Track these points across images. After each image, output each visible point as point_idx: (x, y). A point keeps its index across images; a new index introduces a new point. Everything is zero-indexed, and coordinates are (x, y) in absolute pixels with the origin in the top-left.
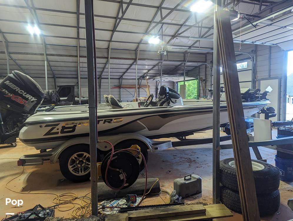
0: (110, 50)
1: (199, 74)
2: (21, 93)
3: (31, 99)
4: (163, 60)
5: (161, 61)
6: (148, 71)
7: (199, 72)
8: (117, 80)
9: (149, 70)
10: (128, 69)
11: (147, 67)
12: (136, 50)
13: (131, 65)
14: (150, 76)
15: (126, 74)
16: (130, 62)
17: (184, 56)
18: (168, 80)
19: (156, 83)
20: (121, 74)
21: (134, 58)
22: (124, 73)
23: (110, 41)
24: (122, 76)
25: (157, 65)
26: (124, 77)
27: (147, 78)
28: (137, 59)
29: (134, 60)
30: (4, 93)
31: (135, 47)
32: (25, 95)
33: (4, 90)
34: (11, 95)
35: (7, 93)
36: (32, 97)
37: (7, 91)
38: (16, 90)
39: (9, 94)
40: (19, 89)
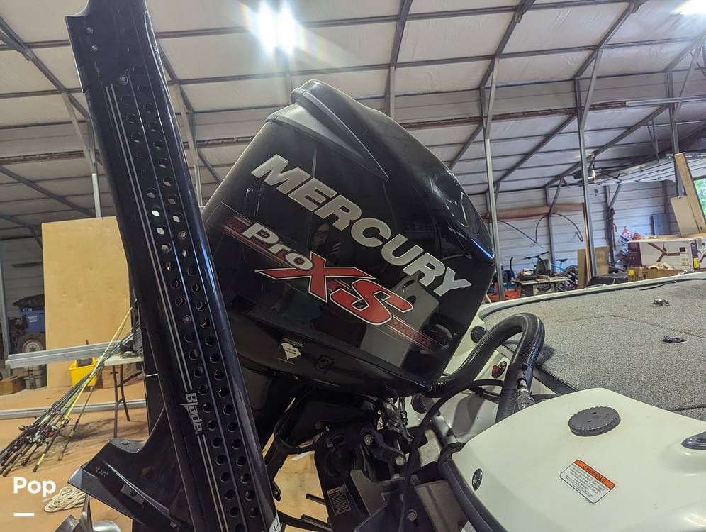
2: (373, 243)
3: (439, 281)
6: (596, 153)
9: (599, 149)
10: (528, 155)
12: (576, 81)
13: (548, 137)
15: (515, 174)
16: (553, 123)
22: (511, 170)
23: (497, 55)
24: (497, 183)
25: (644, 122)
26: (506, 185)
27: (594, 175)
28: (587, 107)
29: (568, 116)
30: (255, 256)
31: (575, 67)
32: (398, 253)
33: (254, 230)
34: (307, 265)
35: (276, 249)
36: (440, 267)
37: (273, 238)
38: (333, 218)
39: (291, 257)
40: (356, 211)
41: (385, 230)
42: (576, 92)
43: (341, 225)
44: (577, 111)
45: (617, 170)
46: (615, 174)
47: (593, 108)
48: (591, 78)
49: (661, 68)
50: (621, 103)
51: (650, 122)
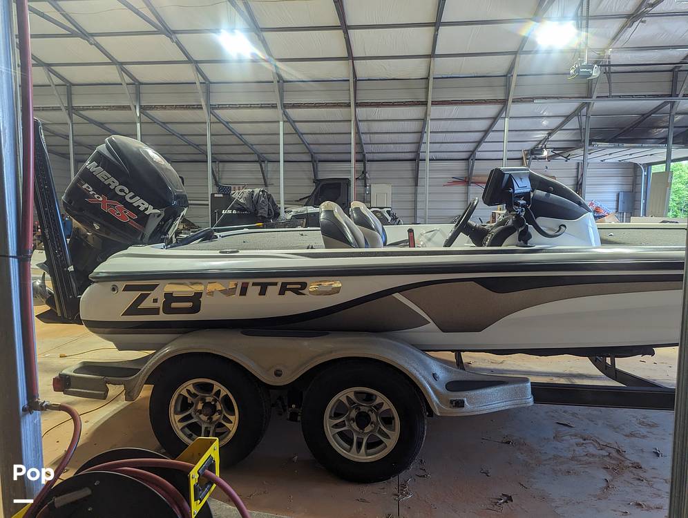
0: (431, 80)
2: (123, 194)
3: (146, 209)
4: (594, 97)
5: (587, 100)
6: (550, 134)
8: (462, 165)
9: (551, 132)
10: (486, 132)
11: (545, 123)
12: (507, 76)
13: (495, 119)
14: (555, 149)
15: (484, 146)
16: (492, 110)
17: (674, 81)
18: (616, 160)
19: (578, 169)
20: (471, 147)
21: (502, 97)
22: (479, 143)
23: (432, 55)
24: (473, 152)
25: (576, 113)
26: (478, 155)
27: (545, 153)
29: (503, 105)
30: (85, 194)
31: (505, 67)
32: (131, 198)
33: (85, 186)
34: (101, 199)
35: (91, 193)
36: (146, 205)
37: (91, 189)
38: (110, 184)
39: (96, 196)
40: (117, 183)
41: (127, 190)
42: (507, 86)
43: (112, 187)
44: (506, 102)
46: (565, 154)
47: (514, 101)
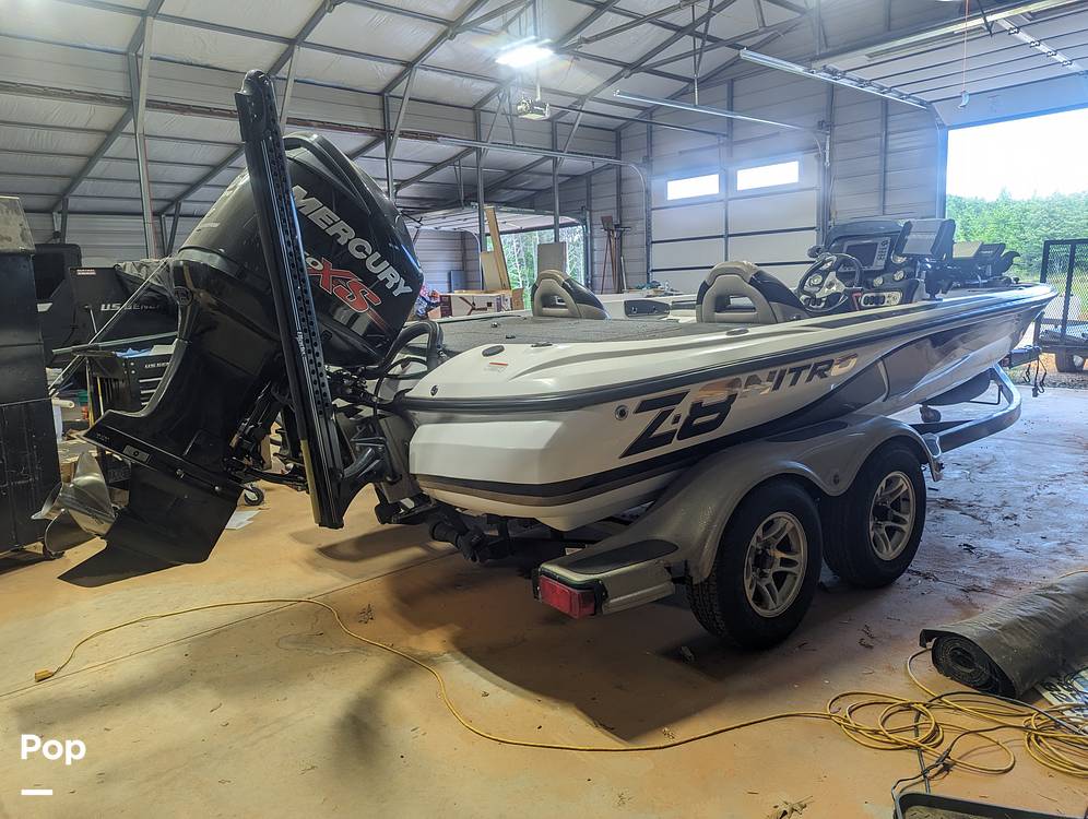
1: (589, 204)
2: (359, 255)
3: (396, 285)
7: (589, 197)
12: (384, 95)
17: (553, 133)
23: (298, 41)
25: (450, 161)
28: (397, 133)
29: (374, 138)
31: (385, 81)
32: (375, 264)
34: (320, 267)
36: (397, 278)
38: (337, 236)
39: (310, 260)
40: (352, 233)
41: (368, 248)
42: (385, 111)
43: (342, 241)
44: (385, 134)
45: (420, 213)
46: (417, 217)
47: (403, 135)
48: (402, 98)
49: (471, 104)
50: (430, 135)
51: (457, 163)
